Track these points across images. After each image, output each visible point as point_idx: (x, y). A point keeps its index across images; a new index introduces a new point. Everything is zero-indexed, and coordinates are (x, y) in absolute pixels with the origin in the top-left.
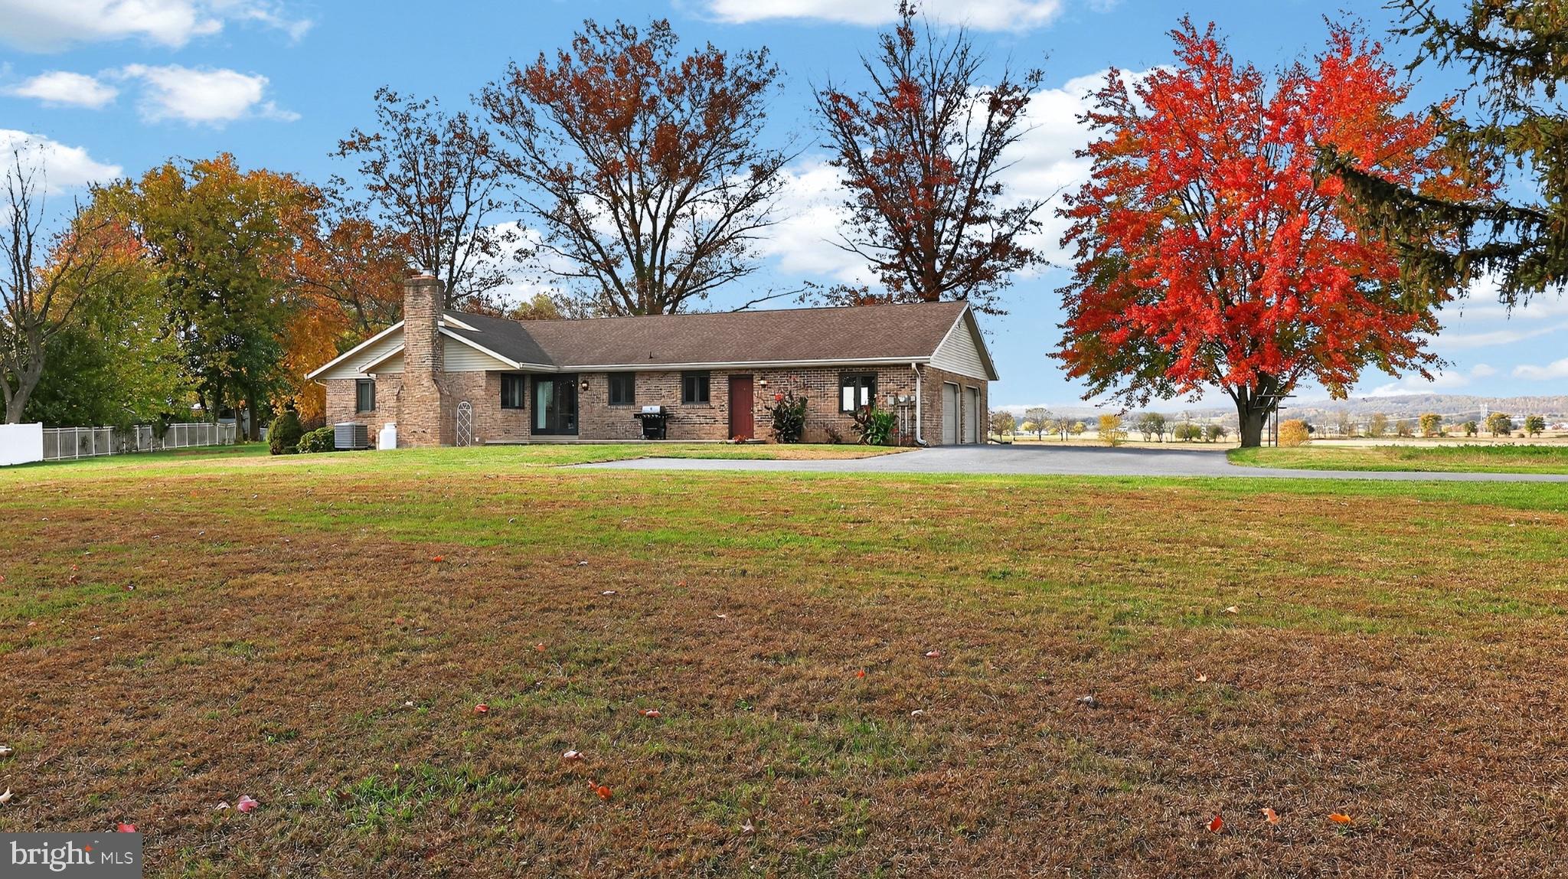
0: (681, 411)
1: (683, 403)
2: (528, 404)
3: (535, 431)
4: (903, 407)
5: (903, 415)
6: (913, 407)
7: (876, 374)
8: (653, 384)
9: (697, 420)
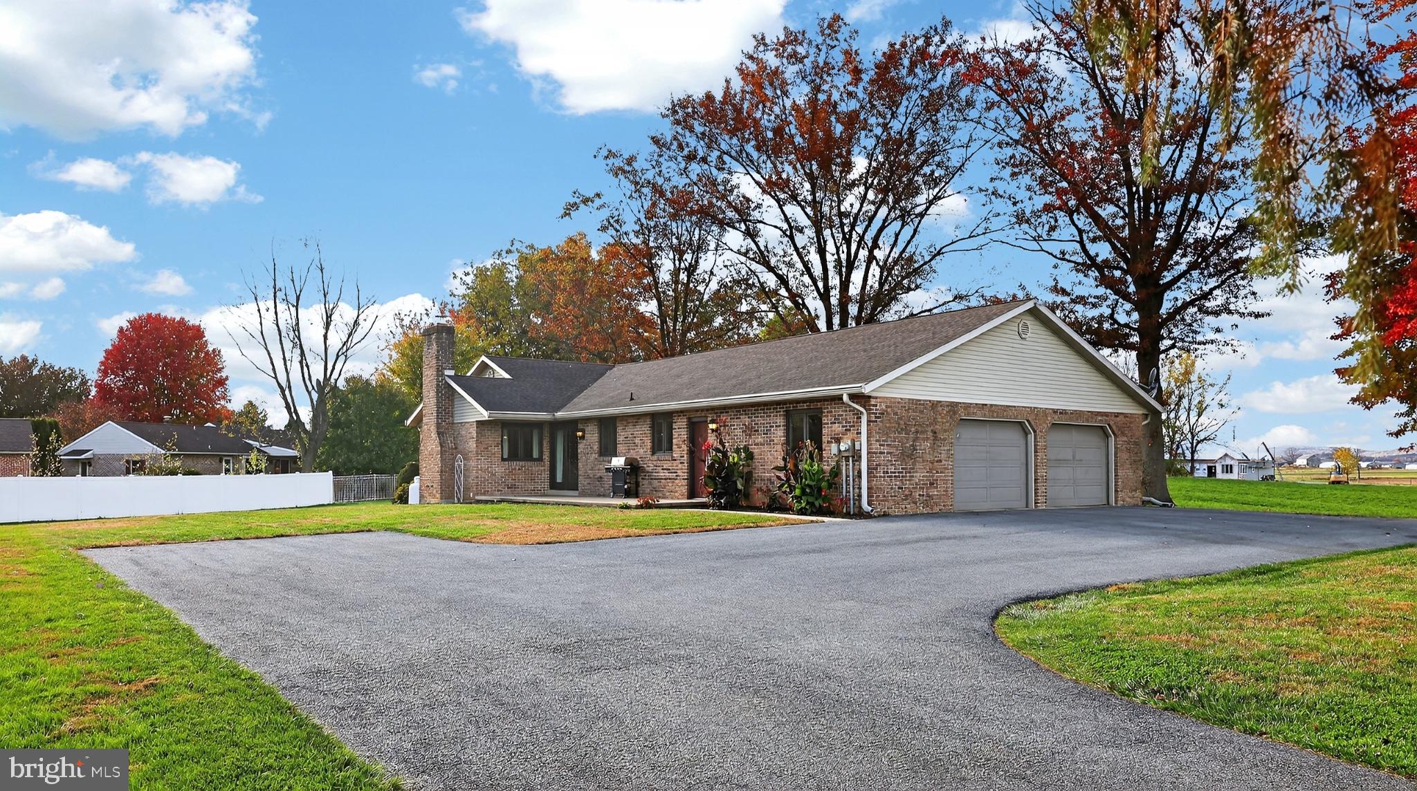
0: (650, 463)
1: (653, 454)
2: (546, 456)
3: (554, 485)
4: (847, 458)
5: (847, 469)
6: (856, 456)
7: (820, 411)
8: (630, 430)
9: (662, 474)
